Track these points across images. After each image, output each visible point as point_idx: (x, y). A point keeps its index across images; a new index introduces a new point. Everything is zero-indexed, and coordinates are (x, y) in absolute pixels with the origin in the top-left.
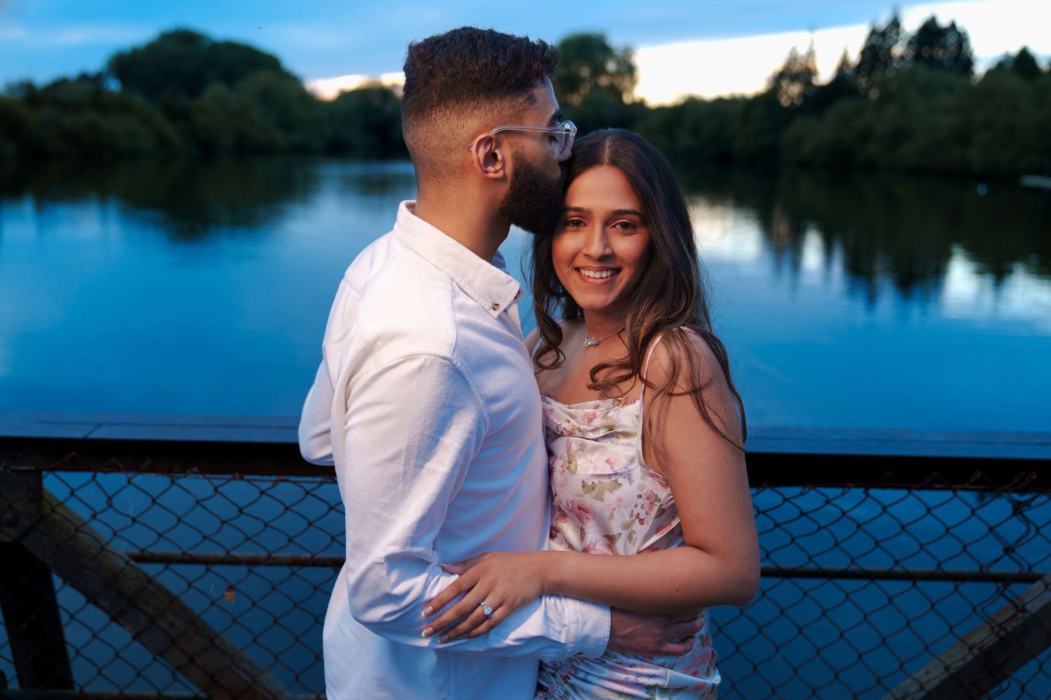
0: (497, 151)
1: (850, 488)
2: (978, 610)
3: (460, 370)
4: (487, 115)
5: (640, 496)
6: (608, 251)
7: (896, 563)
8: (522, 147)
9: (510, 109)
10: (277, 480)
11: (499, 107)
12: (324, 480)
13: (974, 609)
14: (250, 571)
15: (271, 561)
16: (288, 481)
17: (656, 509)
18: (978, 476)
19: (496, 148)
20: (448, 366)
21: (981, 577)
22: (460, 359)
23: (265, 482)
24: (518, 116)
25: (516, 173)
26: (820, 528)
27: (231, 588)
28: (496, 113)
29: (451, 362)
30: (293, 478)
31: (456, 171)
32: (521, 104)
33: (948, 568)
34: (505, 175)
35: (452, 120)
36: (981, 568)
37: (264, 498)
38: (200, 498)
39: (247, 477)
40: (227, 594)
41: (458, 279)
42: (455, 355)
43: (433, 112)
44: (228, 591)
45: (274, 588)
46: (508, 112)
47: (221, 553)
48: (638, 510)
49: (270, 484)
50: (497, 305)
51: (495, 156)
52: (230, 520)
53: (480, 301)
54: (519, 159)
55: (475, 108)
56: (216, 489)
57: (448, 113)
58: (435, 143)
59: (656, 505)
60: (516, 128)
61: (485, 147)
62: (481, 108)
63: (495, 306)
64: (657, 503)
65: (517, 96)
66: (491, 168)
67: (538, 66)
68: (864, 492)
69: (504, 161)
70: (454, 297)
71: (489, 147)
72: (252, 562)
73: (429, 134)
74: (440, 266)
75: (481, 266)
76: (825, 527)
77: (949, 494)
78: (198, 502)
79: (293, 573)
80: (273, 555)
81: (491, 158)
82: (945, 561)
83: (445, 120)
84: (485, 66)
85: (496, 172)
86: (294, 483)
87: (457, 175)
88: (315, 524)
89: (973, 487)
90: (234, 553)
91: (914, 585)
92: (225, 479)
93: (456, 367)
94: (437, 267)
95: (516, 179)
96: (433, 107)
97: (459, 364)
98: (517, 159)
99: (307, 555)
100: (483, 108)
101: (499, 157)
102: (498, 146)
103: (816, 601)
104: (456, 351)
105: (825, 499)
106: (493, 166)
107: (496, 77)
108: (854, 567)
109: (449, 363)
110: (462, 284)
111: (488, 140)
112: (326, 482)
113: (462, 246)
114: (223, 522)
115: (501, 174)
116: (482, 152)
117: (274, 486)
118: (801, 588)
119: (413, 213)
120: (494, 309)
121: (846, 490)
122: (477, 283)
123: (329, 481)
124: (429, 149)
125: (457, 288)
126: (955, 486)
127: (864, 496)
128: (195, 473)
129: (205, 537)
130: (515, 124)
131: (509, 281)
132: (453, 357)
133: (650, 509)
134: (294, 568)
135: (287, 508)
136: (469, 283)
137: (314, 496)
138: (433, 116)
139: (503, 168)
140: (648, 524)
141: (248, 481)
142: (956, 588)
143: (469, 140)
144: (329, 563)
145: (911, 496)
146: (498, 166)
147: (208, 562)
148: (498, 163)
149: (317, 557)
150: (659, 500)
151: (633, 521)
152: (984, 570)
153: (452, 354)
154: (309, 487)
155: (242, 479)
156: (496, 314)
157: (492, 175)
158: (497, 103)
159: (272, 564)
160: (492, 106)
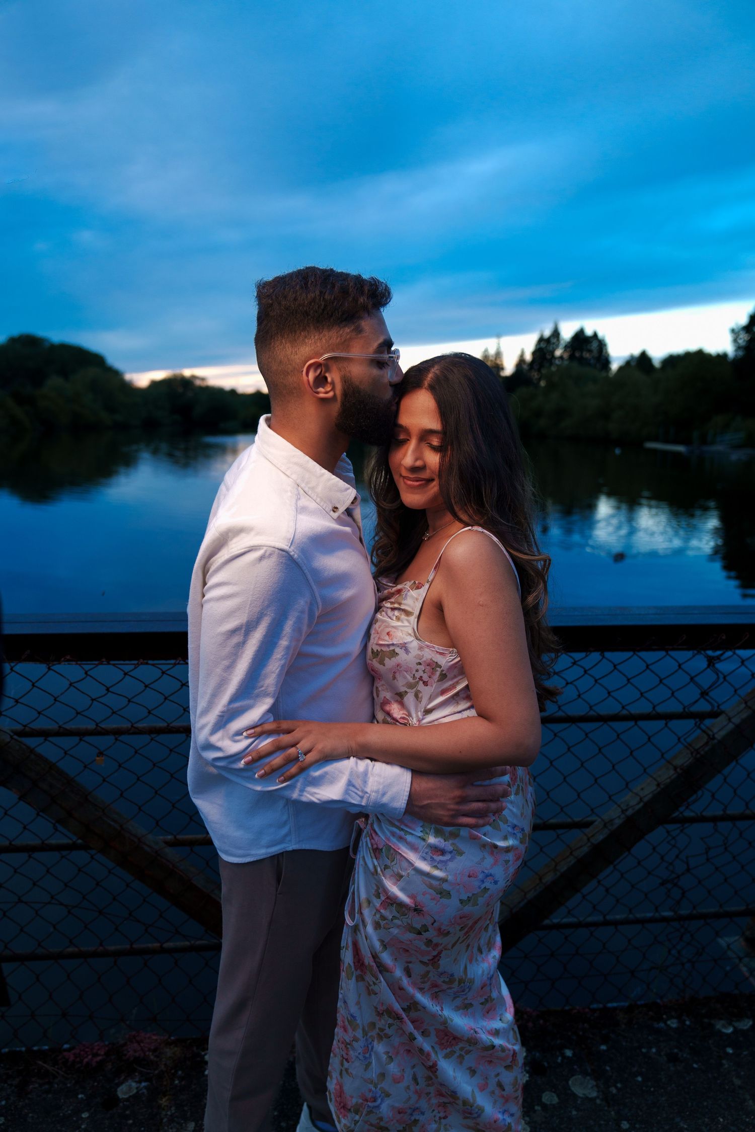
0: (327, 375)
1: (591, 652)
2: (682, 740)
3: (297, 561)
4: (315, 343)
5: (420, 664)
6: (419, 463)
7: (623, 707)
8: (350, 372)
9: (337, 339)
10: (138, 664)
11: (327, 337)
12: (177, 662)
13: (679, 739)
14: (116, 739)
15: (136, 731)
16: (147, 664)
17: (438, 673)
18: (684, 638)
19: (326, 372)
20: (286, 557)
21: (685, 715)
22: (297, 552)
23: (128, 666)
24: (345, 345)
25: (345, 394)
26: (567, 684)
27: (101, 754)
28: (324, 341)
29: (289, 554)
30: (150, 662)
31: (294, 392)
32: (347, 333)
33: (660, 709)
34: (335, 395)
35: (287, 347)
36: (684, 708)
37: (127, 678)
38: (72, 682)
39: (112, 662)
40: (98, 758)
41: (303, 485)
42: (292, 548)
43: (273, 340)
44: (98, 756)
45: (136, 752)
46: (335, 340)
47: (91, 726)
48: (421, 673)
49: (133, 667)
50: (336, 508)
51: (326, 378)
52: (97, 698)
53: (321, 504)
54: (346, 381)
55: (306, 337)
56: (86, 673)
57: (284, 342)
58: (275, 368)
59: (437, 671)
60: (343, 355)
61: (315, 370)
62: (310, 337)
63: (335, 509)
64: (438, 669)
65: (345, 326)
66: (321, 389)
67: (364, 300)
68: (601, 655)
69: (333, 383)
70: (298, 499)
71: (319, 371)
72: (117, 732)
73: (270, 360)
74: (288, 473)
75: (323, 475)
76: (571, 683)
77: (663, 653)
78: (71, 684)
79: (152, 739)
80: (136, 725)
81: (321, 380)
82: (658, 704)
83: (281, 347)
84: (314, 300)
85: (326, 393)
86: (153, 665)
87: (295, 395)
88: (169, 698)
89: (680, 647)
90: (103, 726)
91: (636, 724)
92: (95, 664)
93: (292, 558)
94: (285, 474)
95: (345, 399)
96: (272, 337)
97: (296, 556)
98: (345, 382)
99: (163, 724)
100: (312, 337)
101: (329, 380)
102: (328, 369)
103: (563, 740)
104: (293, 544)
105: (573, 661)
106: (323, 388)
107: (323, 310)
108: (592, 713)
109: (287, 555)
110: (306, 489)
111: (317, 365)
112: (178, 664)
113: (307, 457)
114: (93, 700)
115: (331, 394)
116: (312, 376)
117: (135, 668)
118: (552, 731)
119: (269, 426)
120: (334, 511)
121: (588, 653)
122: (319, 489)
123: (182, 662)
124: (271, 372)
125: (302, 492)
126: (667, 647)
127: (601, 657)
128: (68, 660)
129: (78, 713)
130: (342, 352)
131: (348, 489)
132: (290, 550)
133: (433, 673)
134: (153, 736)
135: (146, 686)
136: (313, 489)
137: (167, 674)
138: (272, 344)
139: (333, 389)
140: (432, 686)
141: (114, 665)
142: (666, 724)
143: (302, 365)
144: (181, 729)
145: (635, 657)
146: (329, 388)
147: (81, 734)
148: (329, 385)
149: (171, 725)
150: (440, 667)
151: (418, 682)
152: (686, 710)
153: (290, 547)
154: (164, 668)
155: (109, 664)
156: (335, 515)
157: (322, 395)
158: (325, 332)
159: (134, 733)
160: (321, 335)
